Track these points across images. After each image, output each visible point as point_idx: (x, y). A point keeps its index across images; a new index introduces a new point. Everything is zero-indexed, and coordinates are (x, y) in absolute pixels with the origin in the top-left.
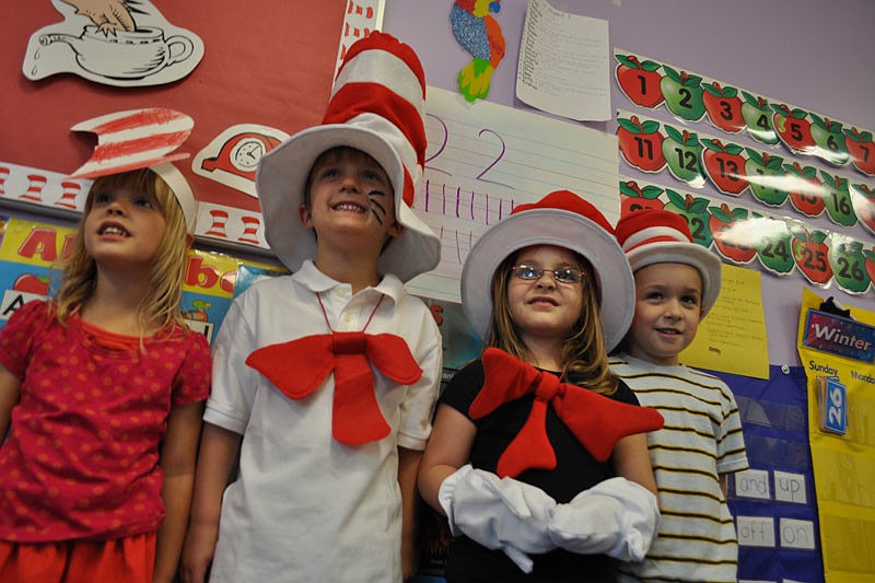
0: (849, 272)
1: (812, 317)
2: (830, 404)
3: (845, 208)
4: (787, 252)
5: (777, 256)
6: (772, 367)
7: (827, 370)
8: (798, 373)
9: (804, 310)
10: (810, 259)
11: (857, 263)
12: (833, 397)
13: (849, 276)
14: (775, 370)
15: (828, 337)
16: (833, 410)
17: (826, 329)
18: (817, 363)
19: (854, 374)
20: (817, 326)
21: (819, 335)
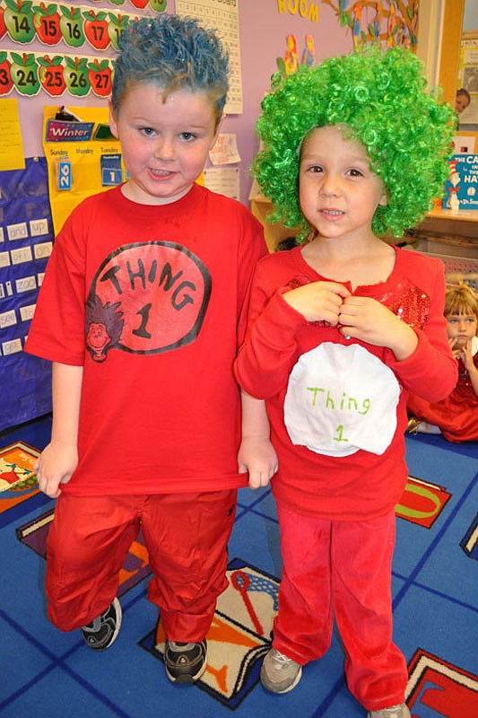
0: (77, 83)
1: (50, 125)
2: (61, 175)
3: (77, 34)
4: (35, 78)
5: (28, 84)
6: (27, 160)
7: (61, 153)
8: (43, 161)
9: (45, 121)
10: (51, 80)
11: (83, 75)
12: (63, 171)
13: (77, 86)
14: (29, 161)
15: (61, 134)
16: (63, 178)
17: (59, 130)
18: (55, 150)
19: (78, 151)
20: (54, 129)
21: (55, 134)
